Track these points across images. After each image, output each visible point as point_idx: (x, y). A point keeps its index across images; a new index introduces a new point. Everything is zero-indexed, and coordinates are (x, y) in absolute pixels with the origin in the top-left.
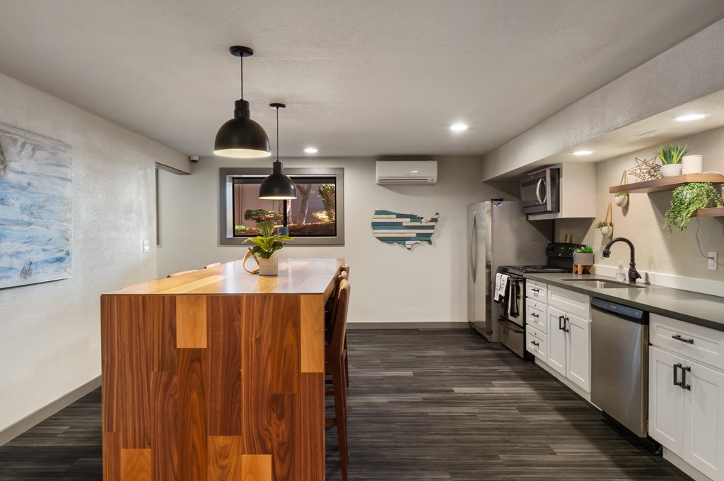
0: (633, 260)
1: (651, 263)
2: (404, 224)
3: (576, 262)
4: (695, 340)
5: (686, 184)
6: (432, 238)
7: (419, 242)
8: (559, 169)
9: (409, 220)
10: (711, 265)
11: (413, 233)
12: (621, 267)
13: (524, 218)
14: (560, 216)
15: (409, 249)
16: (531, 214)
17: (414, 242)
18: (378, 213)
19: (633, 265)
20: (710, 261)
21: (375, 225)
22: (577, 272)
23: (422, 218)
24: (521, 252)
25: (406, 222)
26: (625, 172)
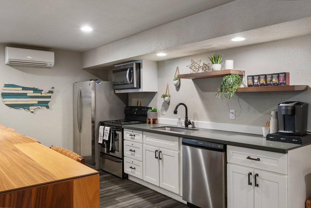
0: (187, 115)
1: (195, 116)
2: (28, 95)
3: (149, 117)
4: (261, 159)
5: (230, 74)
6: (49, 104)
7: (40, 107)
8: (140, 63)
9: (32, 91)
10: (232, 116)
11: (35, 101)
12: (180, 119)
13: (113, 92)
14: (140, 90)
15: (32, 112)
16: (117, 89)
17: (36, 107)
18: (6, 86)
19: (187, 118)
20: (231, 114)
21: (4, 95)
22: (149, 123)
23: (42, 91)
24: (111, 112)
25: (30, 93)
26: (178, 68)
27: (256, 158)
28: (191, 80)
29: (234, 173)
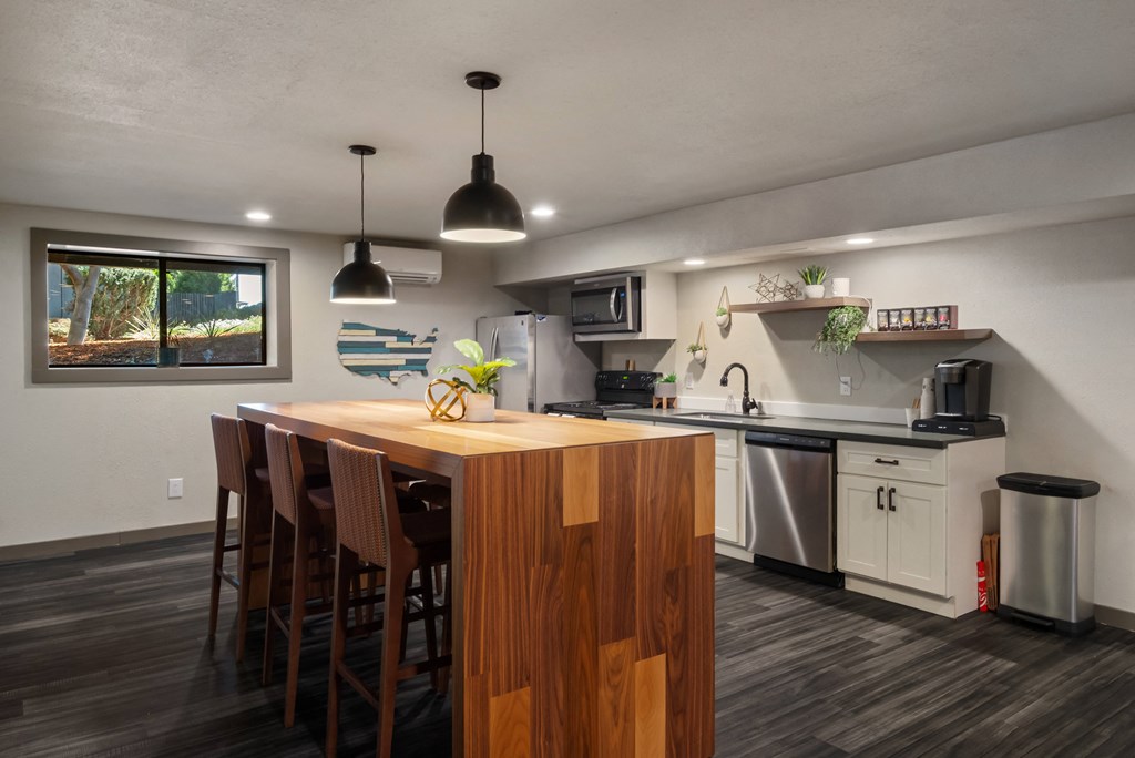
0: (746, 389)
1: (765, 390)
2: (387, 345)
3: (658, 394)
4: (900, 461)
5: (843, 307)
6: (428, 367)
7: (410, 372)
8: (639, 278)
9: (395, 338)
10: (844, 390)
11: (400, 359)
12: (731, 397)
13: (571, 339)
14: (640, 336)
15: (395, 384)
16: (580, 334)
17: (403, 373)
18: (347, 326)
19: (746, 394)
20: (842, 385)
21: (343, 347)
22: (660, 406)
23: (414, 336)
24: (568, 384)
25: (391, 342)
26: (725, 288)
27: (892, 460)
28: (756, 315)
29: (851, 491)
